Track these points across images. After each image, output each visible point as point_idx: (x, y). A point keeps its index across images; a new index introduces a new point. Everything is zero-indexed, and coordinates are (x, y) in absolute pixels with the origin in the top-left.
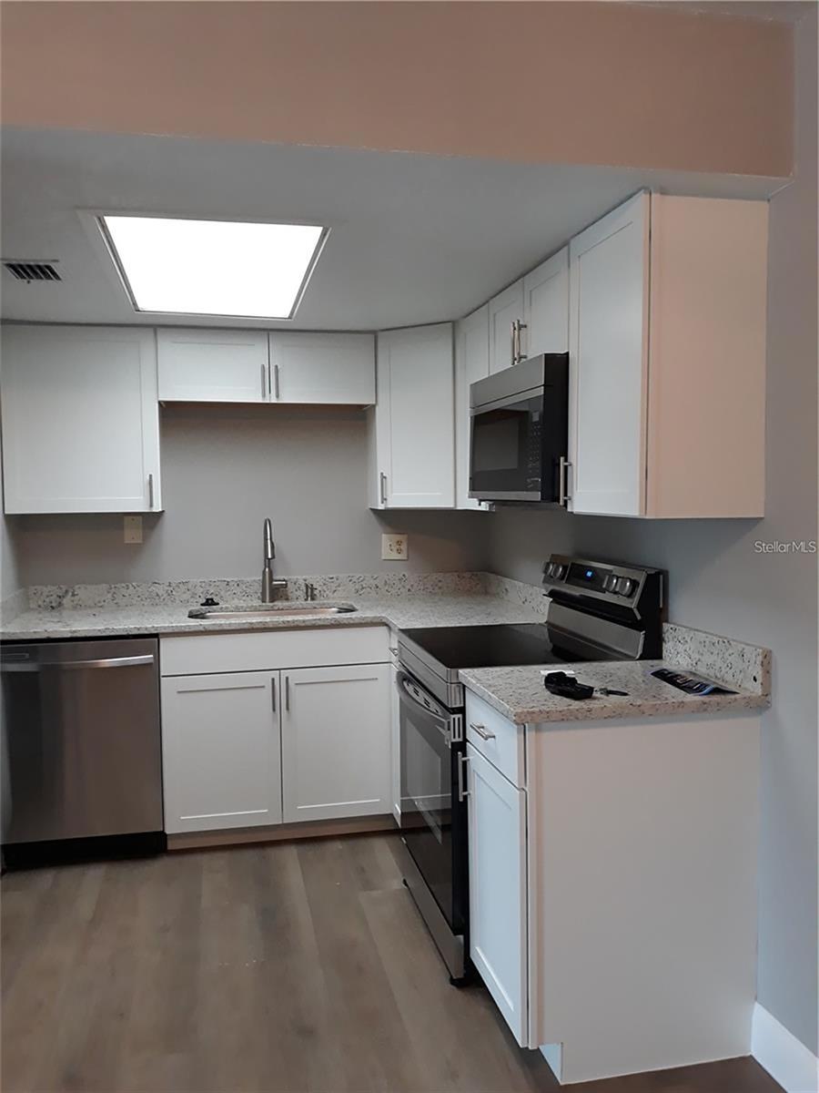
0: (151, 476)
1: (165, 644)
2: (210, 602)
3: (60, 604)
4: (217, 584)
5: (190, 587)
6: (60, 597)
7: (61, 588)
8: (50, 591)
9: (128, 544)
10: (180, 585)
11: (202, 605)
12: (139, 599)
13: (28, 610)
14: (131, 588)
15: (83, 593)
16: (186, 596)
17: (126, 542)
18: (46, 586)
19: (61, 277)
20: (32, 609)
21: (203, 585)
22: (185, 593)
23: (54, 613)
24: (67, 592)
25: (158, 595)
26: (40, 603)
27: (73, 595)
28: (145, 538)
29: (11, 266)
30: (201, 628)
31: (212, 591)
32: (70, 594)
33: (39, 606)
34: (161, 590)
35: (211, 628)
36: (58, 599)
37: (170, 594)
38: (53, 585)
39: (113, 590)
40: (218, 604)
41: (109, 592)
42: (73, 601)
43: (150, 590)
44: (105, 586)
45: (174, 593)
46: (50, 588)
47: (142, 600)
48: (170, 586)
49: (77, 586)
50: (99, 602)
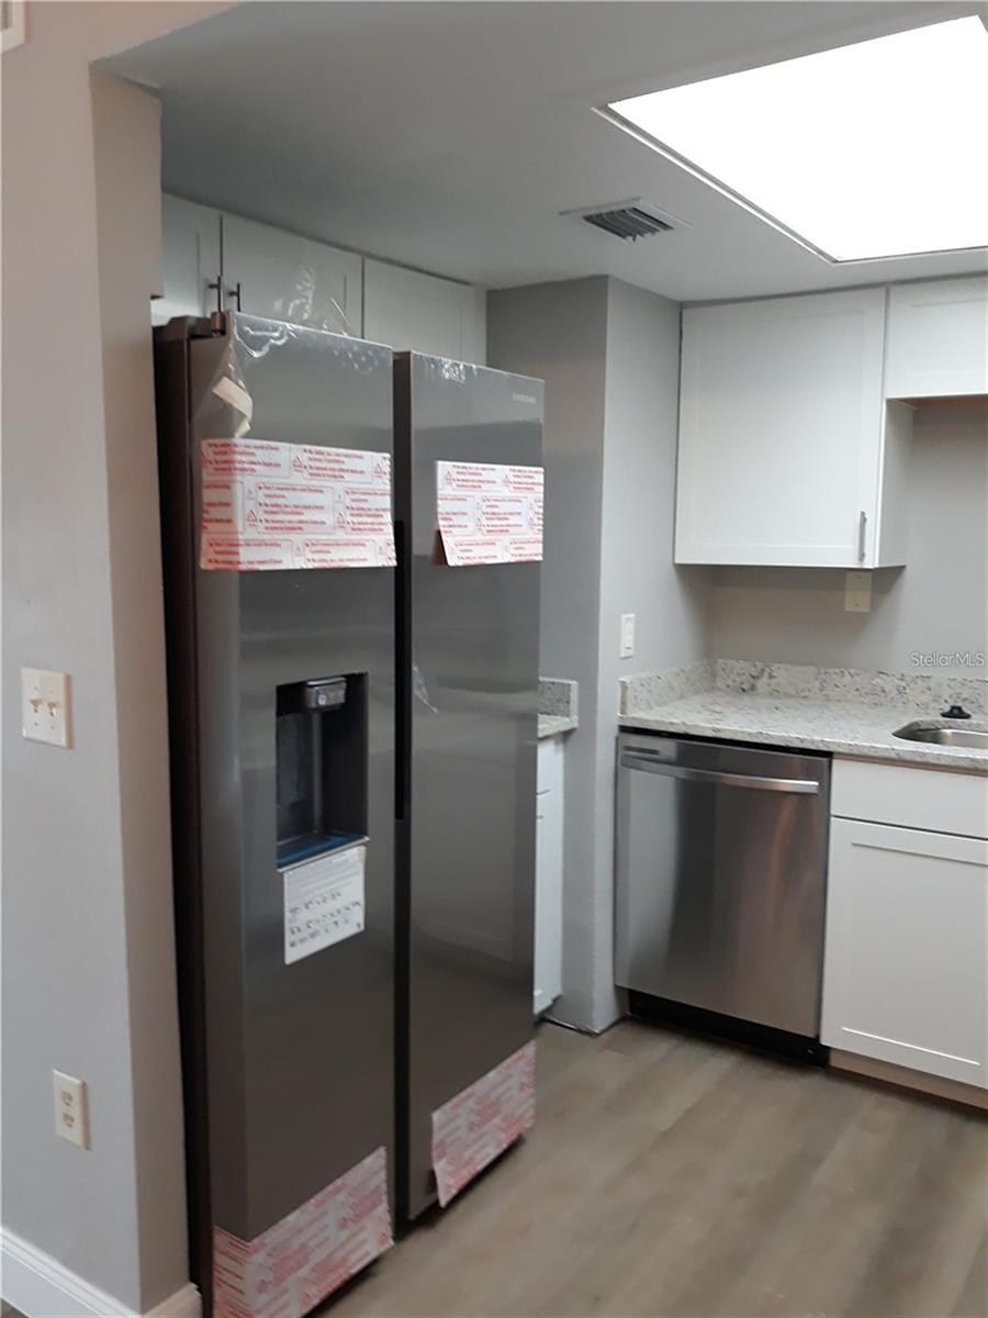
0: (863, 514)
1: (839, 769)
2: (956, 713)
3: (753, 688)
4: (976, 685)
5: (932, 685)
6: (753, 677)
7: (755, 666)
8: (741, 668)
9: (848, 612)
10: (919, 681)
11: (944, 715)
12: (857, 693)
13: (712, 689)
14: (847, 677)
15: (783, 674)
16: (925, 698)
17: (847, 609)
18: (737, 660)
19: (670, 224)
20: (719, 689)
21: (953, 684)
22: (923, 692)
23: (746, 698)
24: (763, 670)
25: (884, 691)
26: (730, 682)
27: (771, 677)
28: (875, 604)
29: (589, 219)
30: (893, 755)
31: (965, 696)
32: (766, 675)
33: (728, 686)
34: (889, 684)
35: (908, 757)
36: (752, 680)
37: (901, 691)
38: (747, 661)
39: (823, 676)
40: (968, 717)
41: (817, 679)
42: (769, 685)
43: (874, 682)
44: (811, 670)
45: (908, 691)
46: (743, 664)
47: (861, 695)
48: (902, 680)
49: (777, 665)
50: (803, 691)
